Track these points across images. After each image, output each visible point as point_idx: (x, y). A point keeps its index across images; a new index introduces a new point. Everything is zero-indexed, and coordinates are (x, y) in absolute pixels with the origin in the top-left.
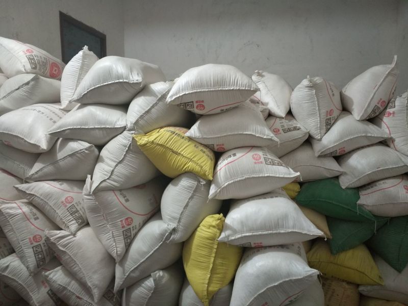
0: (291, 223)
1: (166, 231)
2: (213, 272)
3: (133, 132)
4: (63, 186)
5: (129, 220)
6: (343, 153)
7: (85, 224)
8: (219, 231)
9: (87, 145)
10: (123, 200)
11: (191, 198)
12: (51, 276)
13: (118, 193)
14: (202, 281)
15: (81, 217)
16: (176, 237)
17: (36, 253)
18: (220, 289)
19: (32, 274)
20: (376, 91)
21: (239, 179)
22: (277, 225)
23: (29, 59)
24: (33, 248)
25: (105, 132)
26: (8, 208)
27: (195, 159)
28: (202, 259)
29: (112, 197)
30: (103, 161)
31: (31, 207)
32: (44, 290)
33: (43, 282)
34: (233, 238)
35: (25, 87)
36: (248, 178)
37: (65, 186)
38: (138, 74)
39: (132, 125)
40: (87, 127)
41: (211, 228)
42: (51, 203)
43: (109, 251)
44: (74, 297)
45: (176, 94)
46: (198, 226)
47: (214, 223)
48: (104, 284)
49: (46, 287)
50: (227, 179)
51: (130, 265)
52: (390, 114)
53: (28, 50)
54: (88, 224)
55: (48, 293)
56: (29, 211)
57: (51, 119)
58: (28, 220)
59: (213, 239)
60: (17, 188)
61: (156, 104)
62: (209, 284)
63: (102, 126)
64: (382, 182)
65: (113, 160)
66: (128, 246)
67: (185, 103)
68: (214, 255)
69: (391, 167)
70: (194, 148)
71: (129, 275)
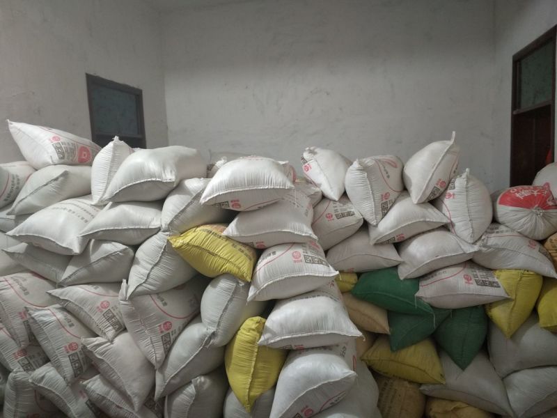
0: (330, 324)
1: (205, 335)
2: (254, 376)
3: (168, 233)
4: (98, 289)
5: (168, 325)
6: (402, 239)
7: (122, 329)
8: (258, 334)
9: (122, 247)
10: (160, 304)
11: (231, 300)
12: (89, 385)
13: (155, 297)
14: (244, 386)
15: (118, 323)
16: (216, 341)
17: (73, 362)
18: (262, 394)
19: (70, 385)
20: (435, 171)
21: (278, 279)
22: (316, 327)
23: (56, 148)
24: (69, 356)
25: (139, 233)
26: (42, 316)
27: (232, 260)
28: (243, 364)
29: (149, 302)
30: (138, 263)
31: (65, 313)
32: (82, 401)
33: (81, 392)
34: (272, 341)
35: (54, 183)
36: (288, 278)
37: (100, 290)
38: (171, 172)
39: (167, 226)
40: (120, 228)
41: (251, 331)
42: (86, 309)
43: (149, 357)
44: (114, 407)
45: (210, 195)
46: (239, 329)
47: (254, 326)
48: (145, 392)
49: (84, 397)
50: (266, 280)
51: (170, 371)
52: (450, 195)
53: (54, 138)
54: (125, 330)
55: (86, 403)
56: (63, 318)
57: (83, 218)
58: (63, 327)
59: (253, 342)
60: (50, 294)
61: (191, 203)
62: (250, 389)
63: (136, 227)
64: (441, 271)
65: (148, 262)
66: (168, 352)
67: (220, 203)
68: (255, 359)
69: (450, 255)
70: (231, 247)
71: (169, 382)
